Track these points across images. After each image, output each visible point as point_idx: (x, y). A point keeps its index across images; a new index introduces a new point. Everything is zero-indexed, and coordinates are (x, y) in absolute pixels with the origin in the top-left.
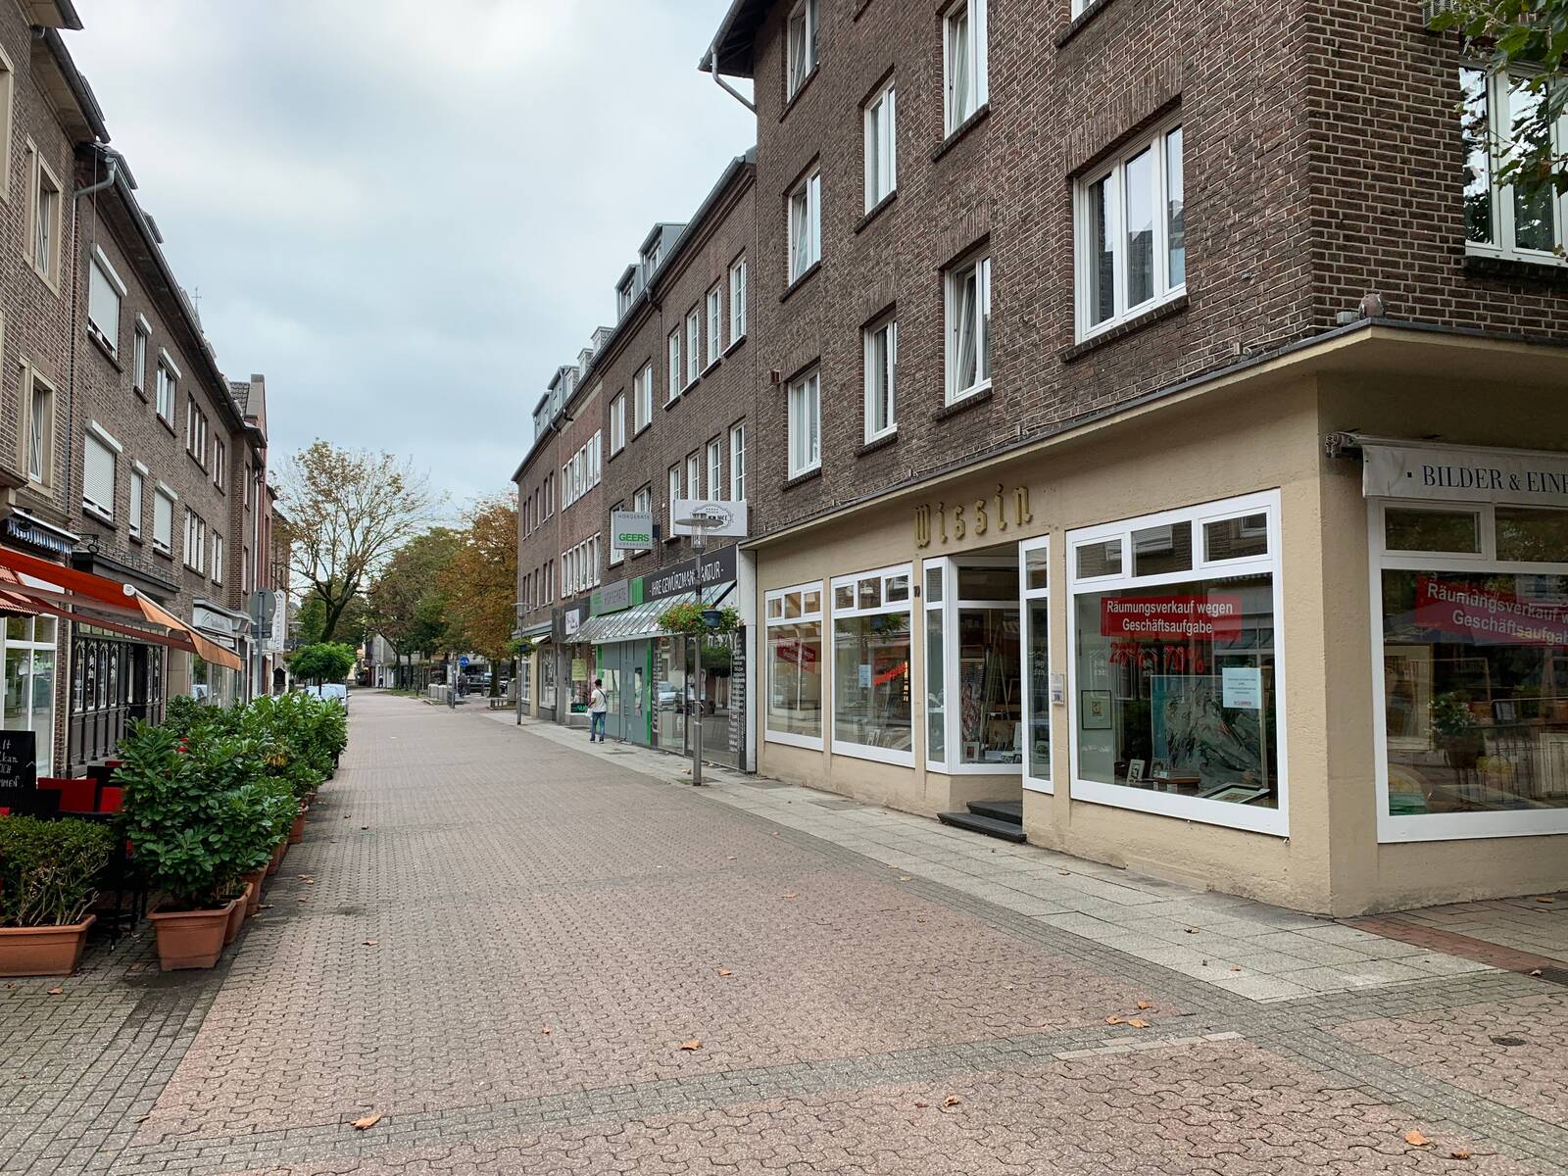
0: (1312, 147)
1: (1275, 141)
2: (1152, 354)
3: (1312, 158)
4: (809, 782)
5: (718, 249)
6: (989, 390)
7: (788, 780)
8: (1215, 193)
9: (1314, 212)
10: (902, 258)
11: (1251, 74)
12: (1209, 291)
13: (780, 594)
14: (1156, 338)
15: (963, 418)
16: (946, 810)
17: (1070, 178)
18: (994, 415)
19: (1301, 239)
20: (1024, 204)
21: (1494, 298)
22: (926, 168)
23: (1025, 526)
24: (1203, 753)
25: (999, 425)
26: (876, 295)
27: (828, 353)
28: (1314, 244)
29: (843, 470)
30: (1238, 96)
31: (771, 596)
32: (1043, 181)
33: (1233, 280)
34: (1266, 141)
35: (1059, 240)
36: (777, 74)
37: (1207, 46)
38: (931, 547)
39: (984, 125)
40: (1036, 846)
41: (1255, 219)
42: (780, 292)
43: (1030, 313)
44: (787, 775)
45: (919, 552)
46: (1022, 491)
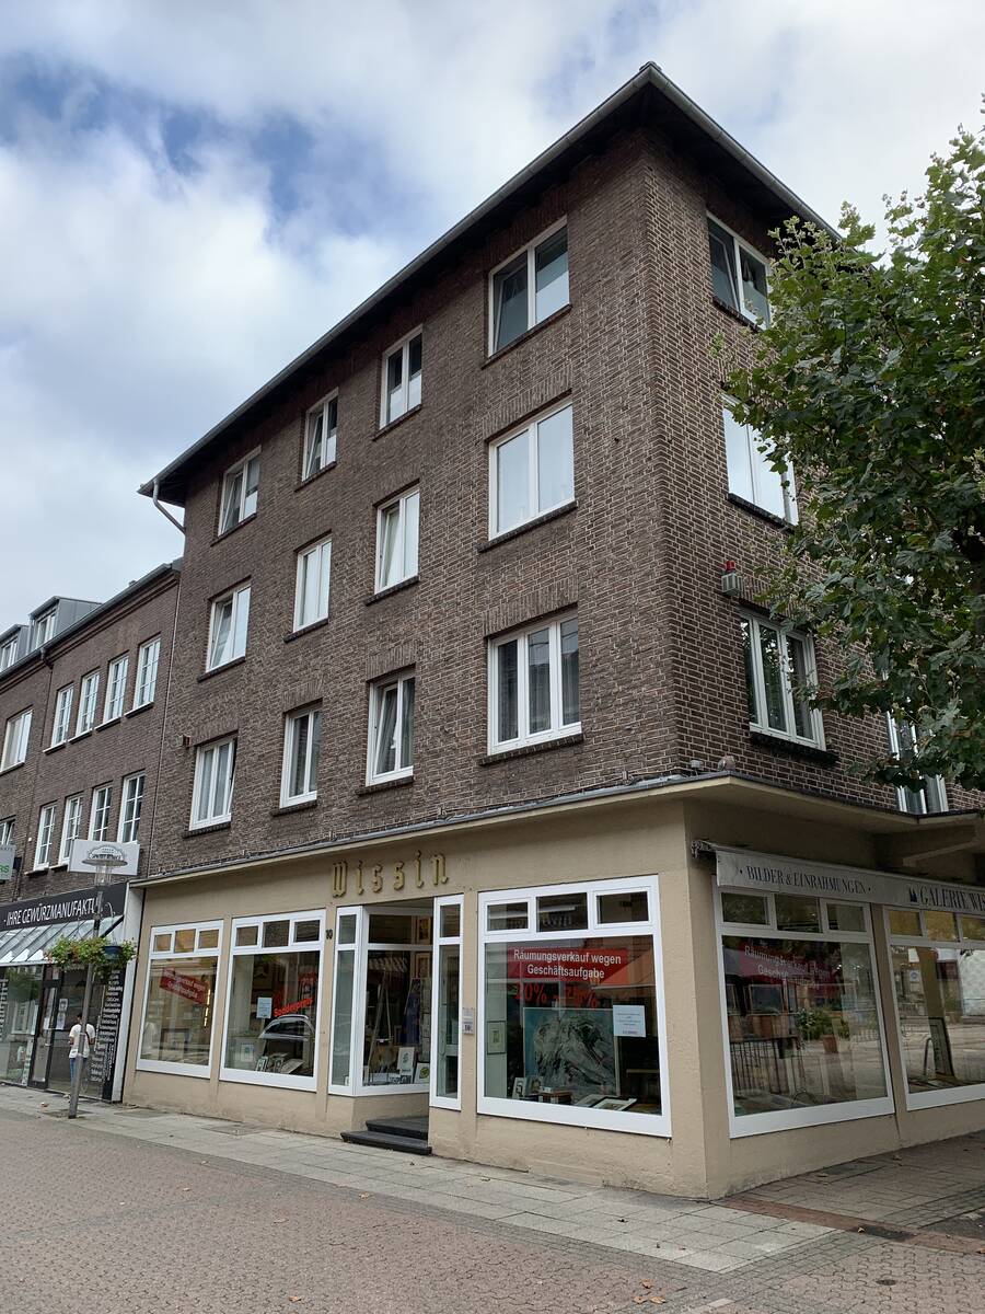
0: (673, 654)
1: (648, 646)
2: (554, 769)
3: (674, 661)
4: (189, 1110)
5: (130, 628)
6: (412, 777)
7: (163, 1108)
8: (603, 670)
9: (677, 695)
10: (331, 668)
11: (629, 602)
12: (599, 733)
13: (171, 930)
14: (558, 758)
15: (385, 796)
16: (349, 1129)
17: (486, 639)
18: (415, 797)
19: (669, 710)
20: (447, 649)
21: (766, 759)
22: (358, 608)
23: (441, 886)
24: (567, 1070)
25: (419, 805)
26: (302, 691)
27: (247, 729)
28: (677, 715)
29: (254, 826)
30: (620, 613)
31: (156, 931)
32: (464, 637)
33: (617, 729)
34: (642, 644)
35: (477, 679)
36: (212, 511)
37: (597, 577)
38: (346, 897)
39: (413, 589)
40: (442, 1157)
41: (634, 692)
42: (197, 674)
43: (449, 726)
44: (161, 1103)
45: (334, 901)
46: (440, 858)
